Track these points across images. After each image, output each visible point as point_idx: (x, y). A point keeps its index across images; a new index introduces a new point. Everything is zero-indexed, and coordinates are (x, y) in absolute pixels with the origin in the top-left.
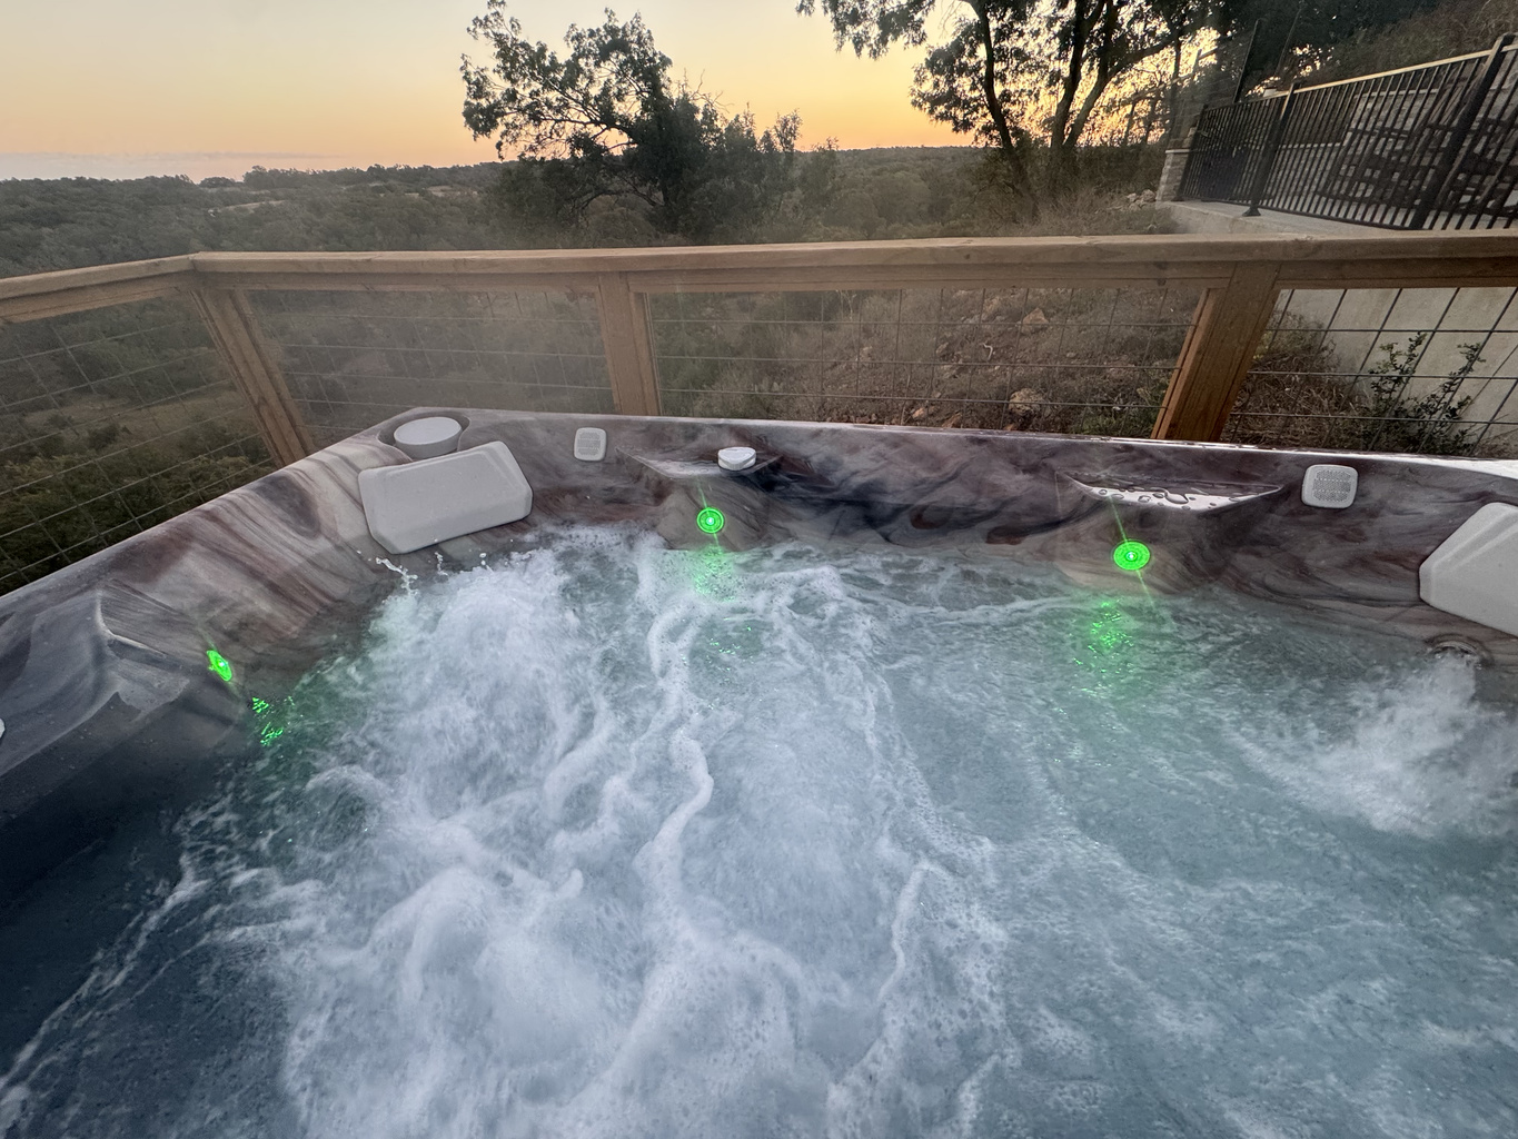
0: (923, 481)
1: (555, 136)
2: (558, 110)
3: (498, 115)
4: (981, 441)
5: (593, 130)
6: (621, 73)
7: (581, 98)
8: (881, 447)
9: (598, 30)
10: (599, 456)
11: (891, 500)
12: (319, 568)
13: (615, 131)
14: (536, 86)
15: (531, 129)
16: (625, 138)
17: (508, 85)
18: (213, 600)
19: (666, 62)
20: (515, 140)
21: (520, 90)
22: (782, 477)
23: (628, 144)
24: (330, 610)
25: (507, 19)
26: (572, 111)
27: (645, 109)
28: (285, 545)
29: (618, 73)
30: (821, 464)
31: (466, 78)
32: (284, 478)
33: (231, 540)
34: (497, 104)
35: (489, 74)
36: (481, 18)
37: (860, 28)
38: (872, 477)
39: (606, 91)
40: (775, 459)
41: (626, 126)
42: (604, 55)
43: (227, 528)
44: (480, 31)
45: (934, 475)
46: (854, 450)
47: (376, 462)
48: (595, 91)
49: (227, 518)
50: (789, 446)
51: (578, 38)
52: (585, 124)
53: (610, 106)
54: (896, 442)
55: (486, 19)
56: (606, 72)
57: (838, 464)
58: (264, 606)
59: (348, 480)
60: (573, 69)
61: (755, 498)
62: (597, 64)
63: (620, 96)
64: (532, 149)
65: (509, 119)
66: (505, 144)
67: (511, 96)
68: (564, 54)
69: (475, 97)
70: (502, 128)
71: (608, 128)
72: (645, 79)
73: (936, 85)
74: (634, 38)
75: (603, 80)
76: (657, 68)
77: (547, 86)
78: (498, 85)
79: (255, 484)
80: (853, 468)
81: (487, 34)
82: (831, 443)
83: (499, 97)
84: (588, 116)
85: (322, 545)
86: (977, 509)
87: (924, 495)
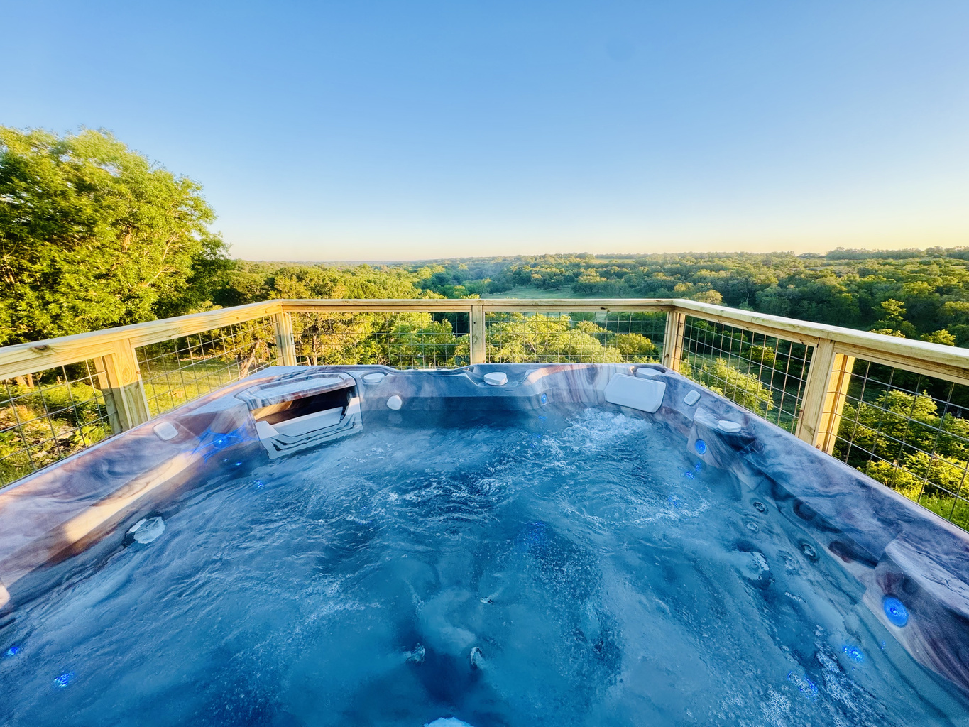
0: (812, 488)
10: (691, 403)
11: (788, 488)
12: (585, 392)
22: (747, 447)
28: (582, 382)
30: (769, 451)
33: (571, 374)
38: (788, 471)
40: (749, 436)
43: (572, 370)
45: (822, 489)
46: (789, 453)
47: (623, 372)
49: (574, 368)
50: (762, 434)
54: (814, 460)
57: (777, 456)
59: (611, 374)
80: (782, 461)
82: (781, 444)
85: (590, 387)
86: (831, 522)
87: (807, 495)
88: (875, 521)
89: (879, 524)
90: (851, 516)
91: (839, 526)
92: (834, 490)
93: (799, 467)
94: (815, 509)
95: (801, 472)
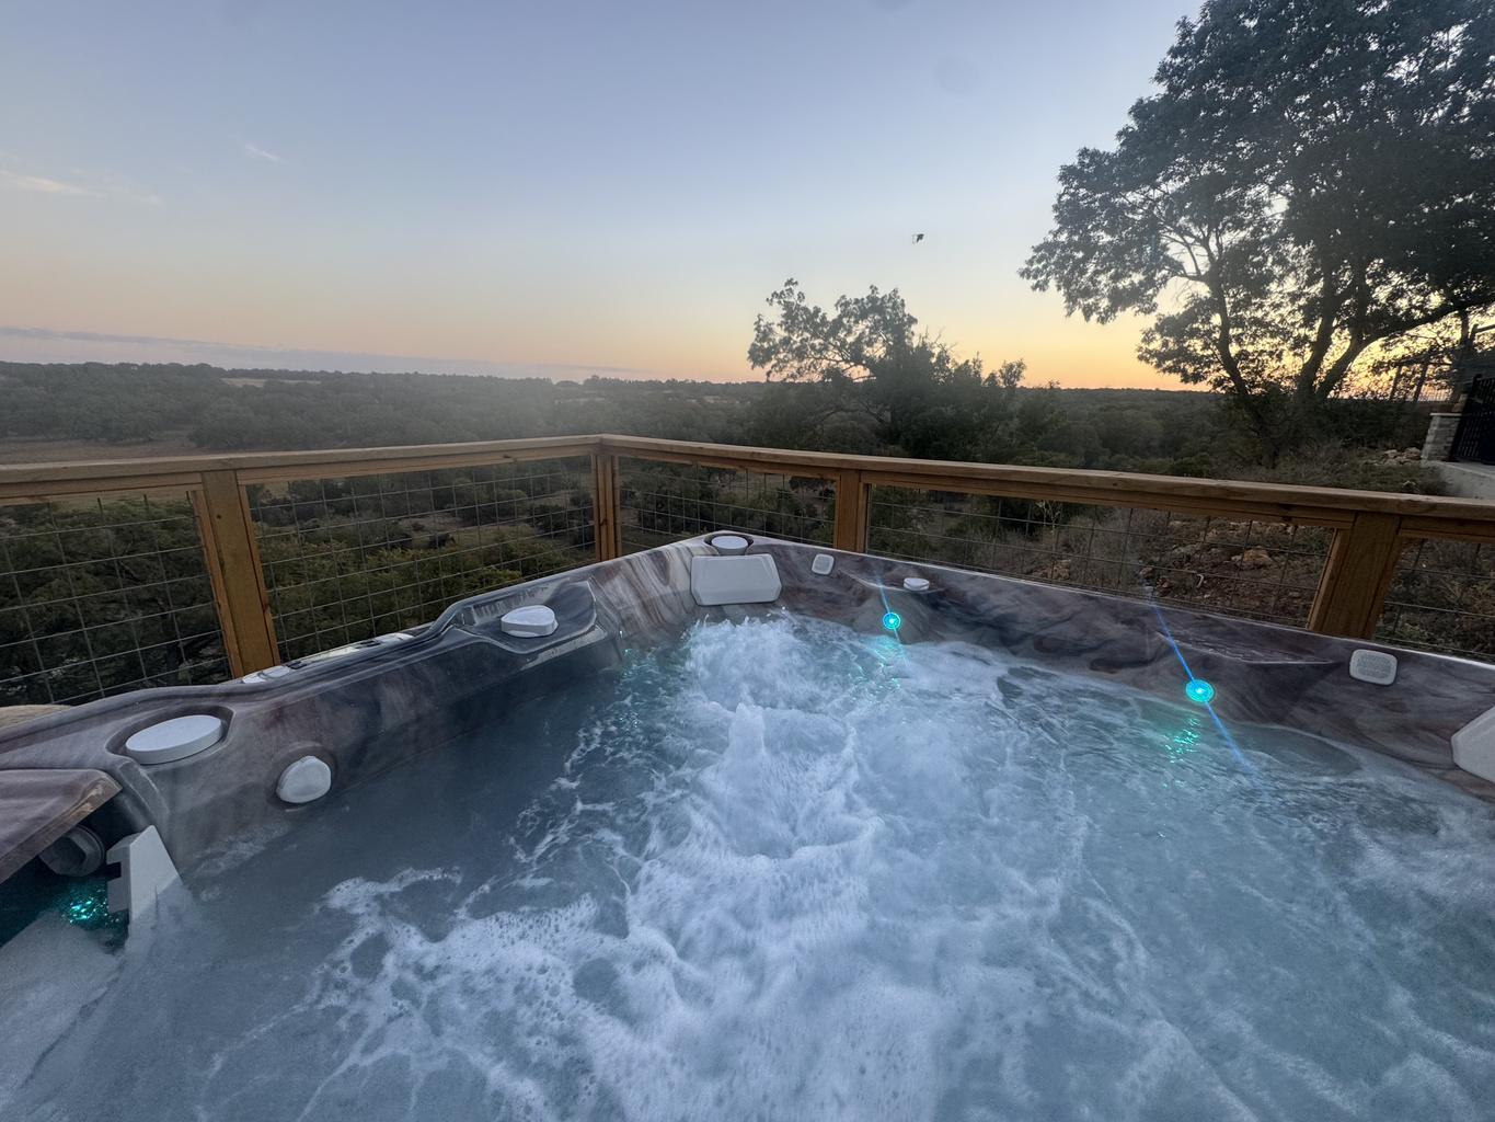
0: (1046, 619)
1: (812, 369)
2: (820, 351)
3: (773, 353)
4: (1091, 598)
5: (844, 366)
6: (874, 329)
7: (839, 344)
8: (1017, 592)
9: (863, 299)
10: (827, 572)
11: (1020, 628)
12: (663, 601)
13: (860, 368)
14: (807, 335)
15: (796, 364)
16: (867, 373)
17: (786, 334)
18: (621, 602)
19: (912, 321)
20: (781, 370)
21: (794, 338)
22: (944, 602)
23: (869, 376)
24: (662, 626)
25: (796, 293)
26: (830, 353)
27: (888, 353)
28: (654, 585)
29: (871, 328)
30: (974, 597)
31: (758, 329)
32: (660, 552)
33: (634, 577)
34: (775, 346)
35: (775, 327)
36: (778, 292)
37: (1091, 301)
38: (1009, 611)
39: (859, 339)
40: (942, 589)
41: (870, 363)
42: (863, 316)
43: (633, 569)
44: (775, 300)
45: (1055, 616)
46: (998, 592)
47: (702, 552)
48: (850, 339)
49: (634, 564)
50: (953, 583)
51: (847, 304)
52: (838, 362)
53: (862, 350)
54: (1029, 591)
55: (782, 293)
56: (862, 327)
57: (986, 600)
58: (638, 612)
59: (687, 559)
60: (838, 324)
61: (925, 612)
62: (856, 322)
63: (870, 343)
64: (792, 376)
65: (781, 356)
66: (774, 372)
67: (786, 341)
68: (832, 314)
69: (760, 341)
70: (774, 362)
71: (856, 365)
72: (893, 333)
73: (1165, 344)
74: (890, 304)
75: (858, 333)
76: (904, 324)
77: (815, 336)
78: (780, 333)
79: (648, 551)
80: (997, 603)
81: (779, 302)
82: (983, 585)
83: (777, 341)
84: (842, 356)
85: (668, 590)
86: (1085, 643)
87: (1045, 628)
88: (1119, 626)
89: (1124, 626)
90: (1097, 630)
91: (1095, 643)
92: (1067, 612)
93: (1018, 602)
94: (1062, 638)
95: (1023, 606)
